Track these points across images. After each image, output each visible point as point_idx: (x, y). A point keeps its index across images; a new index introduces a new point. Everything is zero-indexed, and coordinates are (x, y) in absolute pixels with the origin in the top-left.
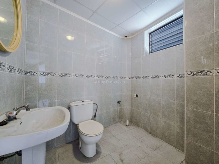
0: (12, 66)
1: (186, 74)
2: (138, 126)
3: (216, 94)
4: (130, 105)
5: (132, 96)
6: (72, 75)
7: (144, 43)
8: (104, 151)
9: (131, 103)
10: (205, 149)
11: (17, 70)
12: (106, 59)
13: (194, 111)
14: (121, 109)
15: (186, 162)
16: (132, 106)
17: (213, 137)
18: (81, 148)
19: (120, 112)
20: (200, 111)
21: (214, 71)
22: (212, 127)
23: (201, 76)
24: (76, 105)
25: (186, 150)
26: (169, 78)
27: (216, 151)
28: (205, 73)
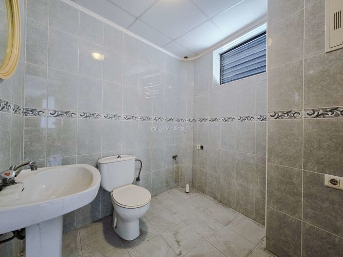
0: (4, 101)
1: (268, 116)
2: (203, 192)
3: (305, 144)
4: (192, 162)
5: (194, 147)
6: (102, 115)
7: (212, 69)
8: (150, 230)
9: (193, 158)
10: (290, 219)
11: (12, 106)
12: (155, 91)
13: (277, 167)
14: (178, 168)
15: (267, 238)
16: (194, 163)
17: (300, 201)
18: (116, 227)
19: (177, 173)
20: (285, 167)
21: (303, 112)
22: (299, 188)
23: (287, 118)
24: (108, 162)
25: (267, 223)
26: (247, 122)
27: (303, 220)
28: (292, 115)
